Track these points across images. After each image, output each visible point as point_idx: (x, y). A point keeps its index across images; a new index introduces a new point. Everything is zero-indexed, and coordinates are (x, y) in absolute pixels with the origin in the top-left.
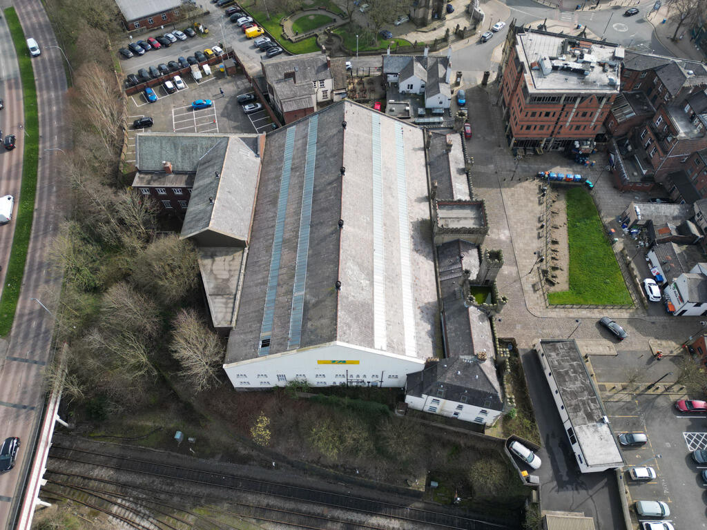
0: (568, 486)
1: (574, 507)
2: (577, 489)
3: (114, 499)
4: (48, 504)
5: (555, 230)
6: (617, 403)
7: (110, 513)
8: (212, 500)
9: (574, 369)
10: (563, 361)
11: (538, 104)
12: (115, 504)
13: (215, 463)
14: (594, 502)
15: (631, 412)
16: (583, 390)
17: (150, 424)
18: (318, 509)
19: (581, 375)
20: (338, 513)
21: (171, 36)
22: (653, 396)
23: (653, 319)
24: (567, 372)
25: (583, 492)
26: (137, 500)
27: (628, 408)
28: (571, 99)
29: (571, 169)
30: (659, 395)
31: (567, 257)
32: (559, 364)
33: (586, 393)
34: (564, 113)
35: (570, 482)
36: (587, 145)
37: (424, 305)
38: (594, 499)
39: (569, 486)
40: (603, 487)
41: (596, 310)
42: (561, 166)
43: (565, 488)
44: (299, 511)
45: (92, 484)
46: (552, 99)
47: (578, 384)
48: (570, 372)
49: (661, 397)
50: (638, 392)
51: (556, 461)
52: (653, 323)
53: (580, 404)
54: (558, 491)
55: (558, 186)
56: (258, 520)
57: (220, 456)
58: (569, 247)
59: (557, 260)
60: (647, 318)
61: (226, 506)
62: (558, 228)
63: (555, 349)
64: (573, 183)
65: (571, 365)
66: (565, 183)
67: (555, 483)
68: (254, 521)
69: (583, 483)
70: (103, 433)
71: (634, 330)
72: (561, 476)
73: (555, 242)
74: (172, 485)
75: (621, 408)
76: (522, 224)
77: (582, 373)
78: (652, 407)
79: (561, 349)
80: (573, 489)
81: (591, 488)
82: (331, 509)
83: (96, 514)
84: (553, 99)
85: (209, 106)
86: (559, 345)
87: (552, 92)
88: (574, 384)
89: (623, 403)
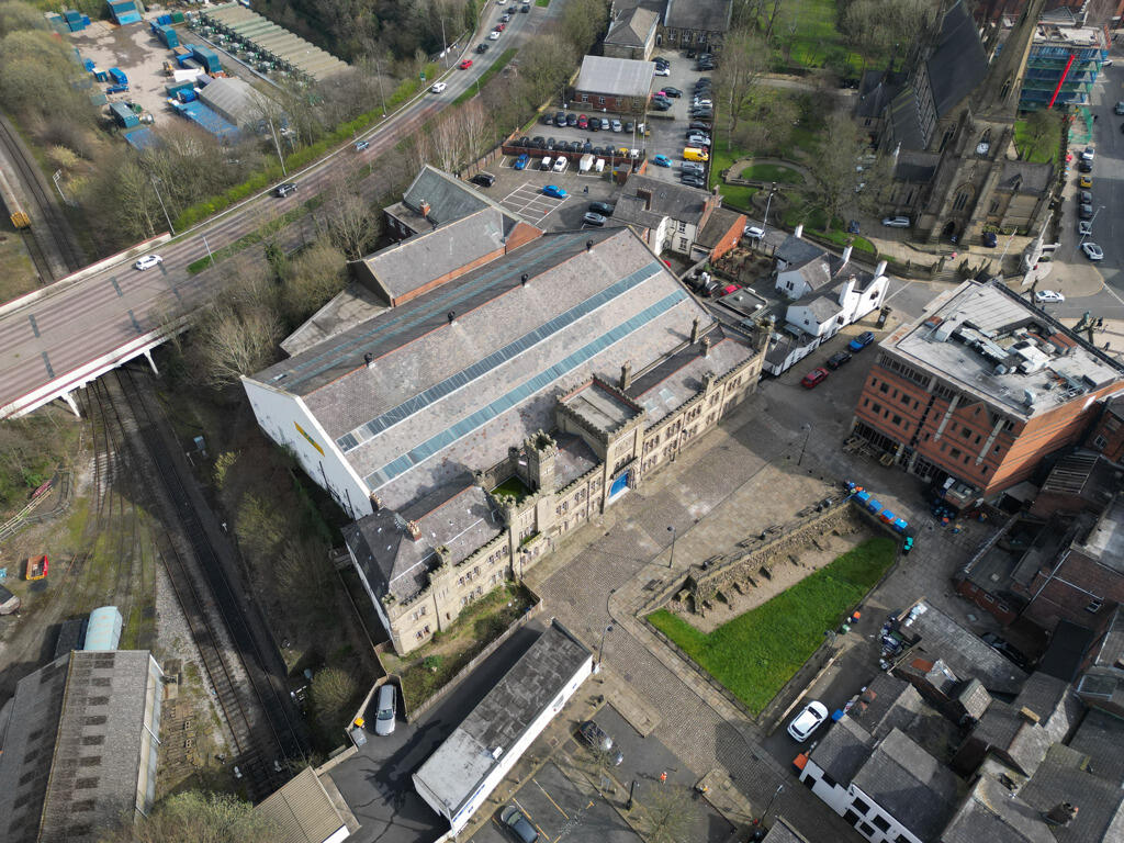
0: (385, 785)
1: (359, 810)
2: (388, 800)
3: (111, 448)
4: (78, 414)
5: (789, 564)
6: (564, 780)
7: (97, 456)
8: (157, 513)
9: (546, 678)
10: (547, 660)
11: (891, 372)
12: (108, 453)
13: (196, 487)
14: (386, 830)
15: (566, 806)
16: (524, 705)
17: (199, 418)
18: (207, 597)
19: (543, 691)
20: (215, 617)
21: (605, 121)
22: (621, 823)
23: (762, 754)
24: (534, 674)
25: (390, 809)
26: (121, 463)
27: (571, 799)
28: (945, 391)
29: (911, 513)
30: (631, 830)
31: (761, 602)
32: (539, 660)
33: (521, 712)
34: (932, 413)
35: (391, 785)
36: (963, 493)
37: (456, 462)
38: (390, 829)
39: (385, 788)
40: (415, 830)
41: (693, 674)
42: (901, 500)
43: (379, 784)
44: (193, 582)
45: (117, 427)
46: (915, 376)
47: (528, 696)
48: (537, 678)
49: (632, 834)
50: (607, 796)
51: (409, 751)
52: (755, 758)
53: (499, 715)
54: (368, 778)
55: (862, 516)
56: (161, 558)
57: (206, 485)
58: (782, 594)
59: (740, 593)
60: (755, 745)
61: (159, 524)
62: (796, 564)
63: (557, 643)
64: (889, 529)
65: (549, 672)
66: (876, 520)
67: (378, 768)
68: (158, 555)
69: (403, 801)
70: (167, 398)
71: (713, 741)
72: (394, 769)
73: (765, 573)
74: (153, 475)
75: (562, 790)
76: (741, 516)
77: (547, 690)
78: (601, 831)
79: (564, 648)
80: (384, 795)
81: (404, 816)
82: (215, 608)
83: (89, 448)
84: (918, 377)
85: (560, 197)
86: (567, 643)
87: (916, 362)
88: (523, 692)
89: (571, 788)
